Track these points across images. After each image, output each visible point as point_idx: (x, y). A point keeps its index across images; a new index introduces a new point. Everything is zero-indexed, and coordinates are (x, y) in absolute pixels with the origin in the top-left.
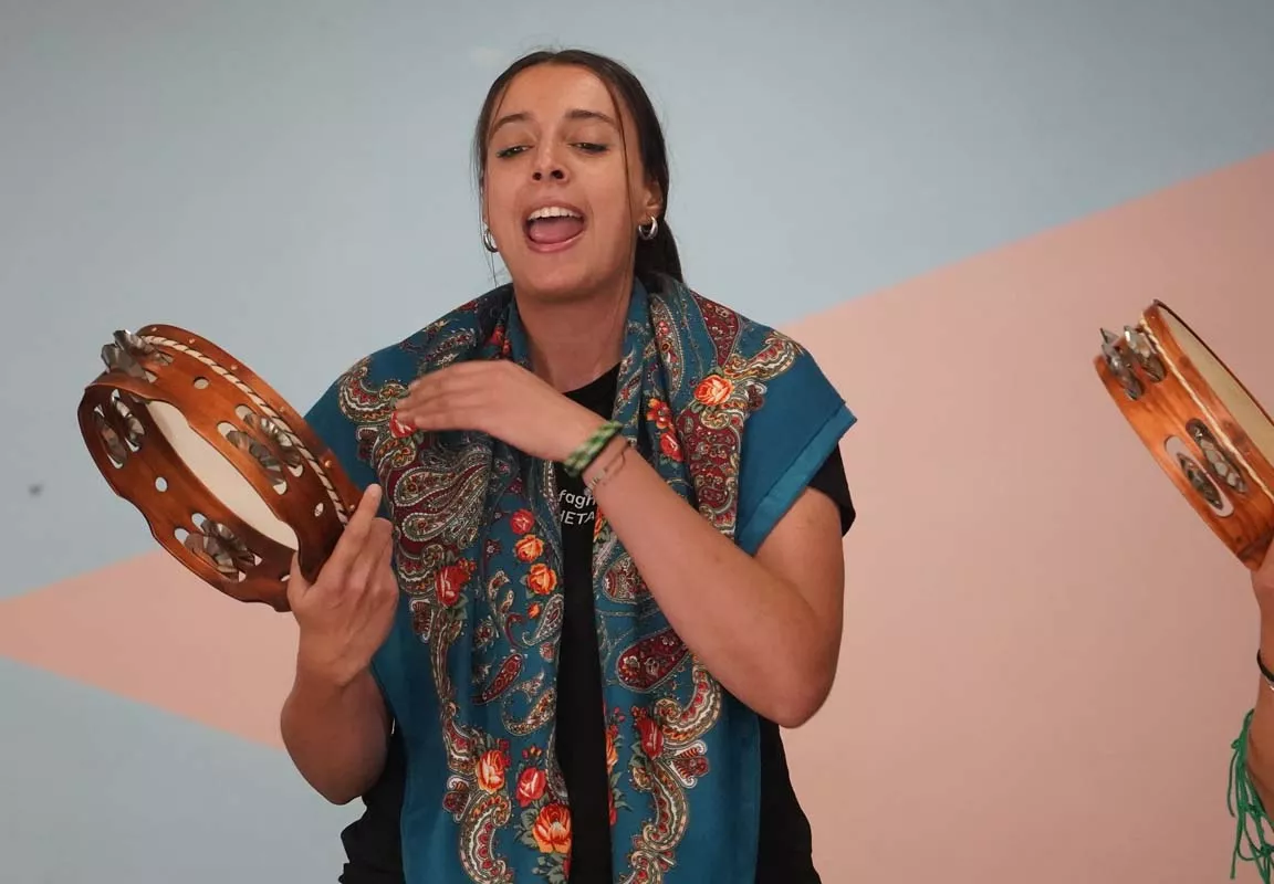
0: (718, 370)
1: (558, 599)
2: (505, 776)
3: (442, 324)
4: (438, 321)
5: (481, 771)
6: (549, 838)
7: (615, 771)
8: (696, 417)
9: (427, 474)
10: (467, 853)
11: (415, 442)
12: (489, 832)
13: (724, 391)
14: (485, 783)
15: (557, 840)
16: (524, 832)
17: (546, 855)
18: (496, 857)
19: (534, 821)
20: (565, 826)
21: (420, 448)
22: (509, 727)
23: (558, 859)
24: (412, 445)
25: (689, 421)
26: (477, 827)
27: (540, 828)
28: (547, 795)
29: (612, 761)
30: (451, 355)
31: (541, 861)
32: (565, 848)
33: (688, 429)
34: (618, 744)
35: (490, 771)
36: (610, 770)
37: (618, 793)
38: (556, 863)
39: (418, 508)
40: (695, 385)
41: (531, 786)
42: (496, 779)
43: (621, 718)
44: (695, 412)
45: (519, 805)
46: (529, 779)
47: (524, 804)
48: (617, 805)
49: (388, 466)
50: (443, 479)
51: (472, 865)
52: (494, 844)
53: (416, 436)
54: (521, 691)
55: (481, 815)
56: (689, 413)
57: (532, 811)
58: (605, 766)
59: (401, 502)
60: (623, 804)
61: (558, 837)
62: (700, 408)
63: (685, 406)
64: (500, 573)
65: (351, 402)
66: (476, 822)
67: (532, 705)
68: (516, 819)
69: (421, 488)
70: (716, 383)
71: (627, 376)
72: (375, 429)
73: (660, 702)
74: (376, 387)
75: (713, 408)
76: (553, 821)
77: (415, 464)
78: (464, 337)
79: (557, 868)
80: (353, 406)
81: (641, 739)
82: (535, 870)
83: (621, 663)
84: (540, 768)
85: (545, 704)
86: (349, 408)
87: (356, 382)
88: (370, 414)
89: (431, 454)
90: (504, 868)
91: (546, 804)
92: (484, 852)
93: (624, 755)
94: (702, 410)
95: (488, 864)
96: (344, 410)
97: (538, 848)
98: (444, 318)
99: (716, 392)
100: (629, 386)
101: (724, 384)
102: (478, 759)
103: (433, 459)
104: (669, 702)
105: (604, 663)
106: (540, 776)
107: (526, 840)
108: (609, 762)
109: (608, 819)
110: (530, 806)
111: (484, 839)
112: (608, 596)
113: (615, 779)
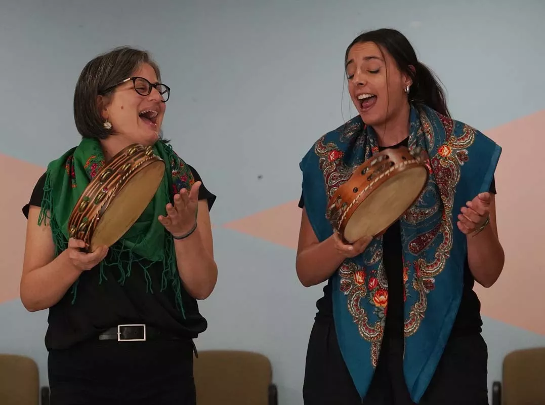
0: (446, 143)
2: (365, 280)
5: (356, 277)
6: (379, 301)
7: (406, 283)
8: (438, 161)
9: (339, 174)
10: (350, 306)
11: (335, 163)
12: (358, 299)
13: (448, 151)
14: (357, 281)
15: (382, 302)
16: (371, 299)
17: (378, 308)
18: (360, 307)
19: (374, 296)
20: (385, 297)
21: (337, 165)
22: (366, 262)
23: (383, 309)
24: (335, 164)
25: (436, 162)
26: (354, 296)
27: (376, 298)
28: (378, 287)
29: (406, 279)
30: (352, 133)
31: (376, 309)
32: (385, 305)
33: (436, 165)
34: (408, 274)
35: (359, 278)
36: (404, 283)
37: (407, 291)
38: (381, 310)
39: (335, 186)
40: (438, 148)
41: (373, 283)
42: (361, 281)
43: (410, 264)
44: (438, 158)
45: (369, 290)
46: (372, 281)
47: (371, 290)
48: (407, 295)
49: (327, 172)
50: (345, 177)
51: (352, 310)
52: (360, 303)
53: (336, 162)
54: (369, 251)
55: (355, 293)
56: (436, 158)
57: (373, 292)
58: (403, 281)
59: (330, 184)
60: (409, 294)
61: (382, 301)
62: (440, 157)
63: (434, 155)
65: (318, 150)
66: (353, 295)
67: (373, 255)
68: (368, 295)
69: (336, 179)
70: (445, 148)
71: (411, 142)
72: (324, 159)
73: (419, 260)
74: (326, 144)
75: (444, 158)
76: (380, 295)
77: (336, 170)
78: (356, 127)
79: (381, 312)
80: (319, 151)
81: (416, 272)
82: (374, 313)
83: (410, 245)
84: (376, 278)
85: (377, 255)
86: (317, 151)
87: (320, 143)
88: (323, 153)
89: (341, 168)
90: (363, 312)
91: (378, 290)
92: (356, 305)
93: (410, 277)
94: (441, 158)
95: (358, 310)
96: (316, 152)
97: (375, 305)
99: (445, 152)
100: (413, 145)
101: (448, 149)
102: (355, 273)
103: (342, 169)
104: (422, 260)
105: (403, 245)
106: (375, 281)
107: (371, 302)
108: (405, 280)
109: (403, 299)
110: (372, 290)
111: (356, 301)
112: (405, 221)
113: (407, 286)
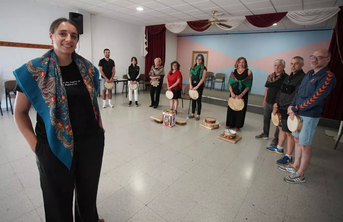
1: (66, 100)
3: (43, 57)
4: (42, 56)
5: (58, 125)
10: (58, 136)
11: (44, 77)
17: (71, 135)
22: (62, 119)
28: (69, 128)
31: (70, 136)
39: (45, 88)
46: (67, 126)
54: (64, 114)
59: (42, 87)
64: (59, 97)
65: (31, 70)
66: (59, 132)
67: (66, 116)
72: (38, 75)
74: (35, 68)
77: (44, 81)
78: (47, 59)
84: (68, 124)
87: (31, 67)
88: (36, 72)
90: (64, 138)
92: (61, 136)
96: (29, 71)
98: (43, 56)
102: (58, 123)
110: (68, 130)
111: (60, 134)
